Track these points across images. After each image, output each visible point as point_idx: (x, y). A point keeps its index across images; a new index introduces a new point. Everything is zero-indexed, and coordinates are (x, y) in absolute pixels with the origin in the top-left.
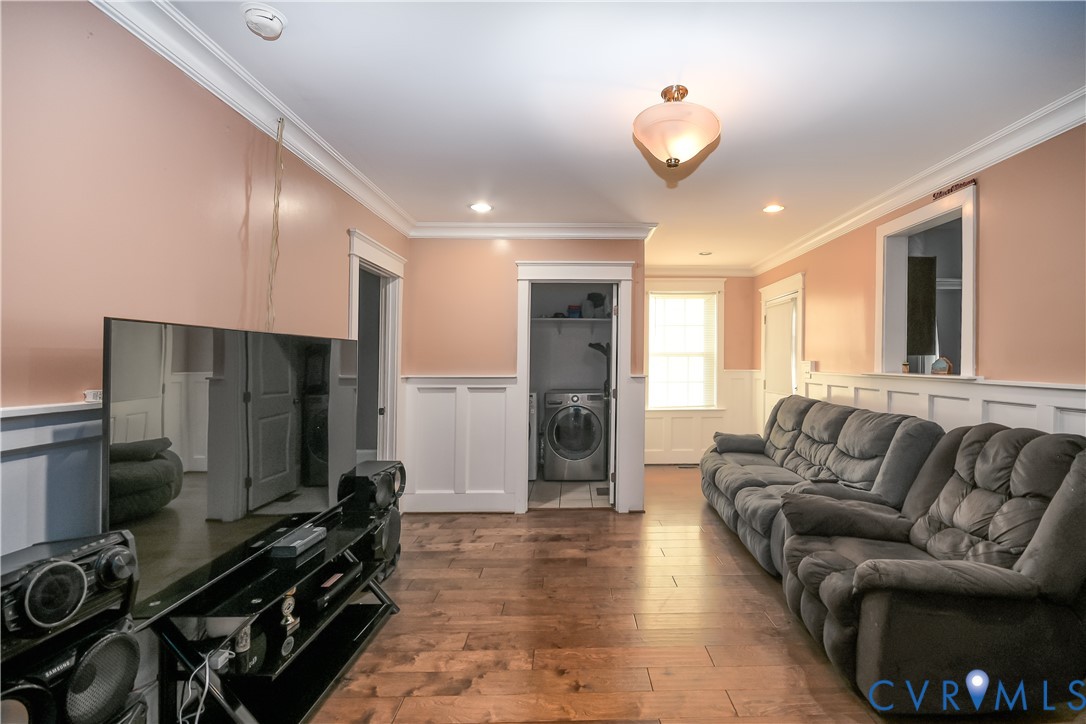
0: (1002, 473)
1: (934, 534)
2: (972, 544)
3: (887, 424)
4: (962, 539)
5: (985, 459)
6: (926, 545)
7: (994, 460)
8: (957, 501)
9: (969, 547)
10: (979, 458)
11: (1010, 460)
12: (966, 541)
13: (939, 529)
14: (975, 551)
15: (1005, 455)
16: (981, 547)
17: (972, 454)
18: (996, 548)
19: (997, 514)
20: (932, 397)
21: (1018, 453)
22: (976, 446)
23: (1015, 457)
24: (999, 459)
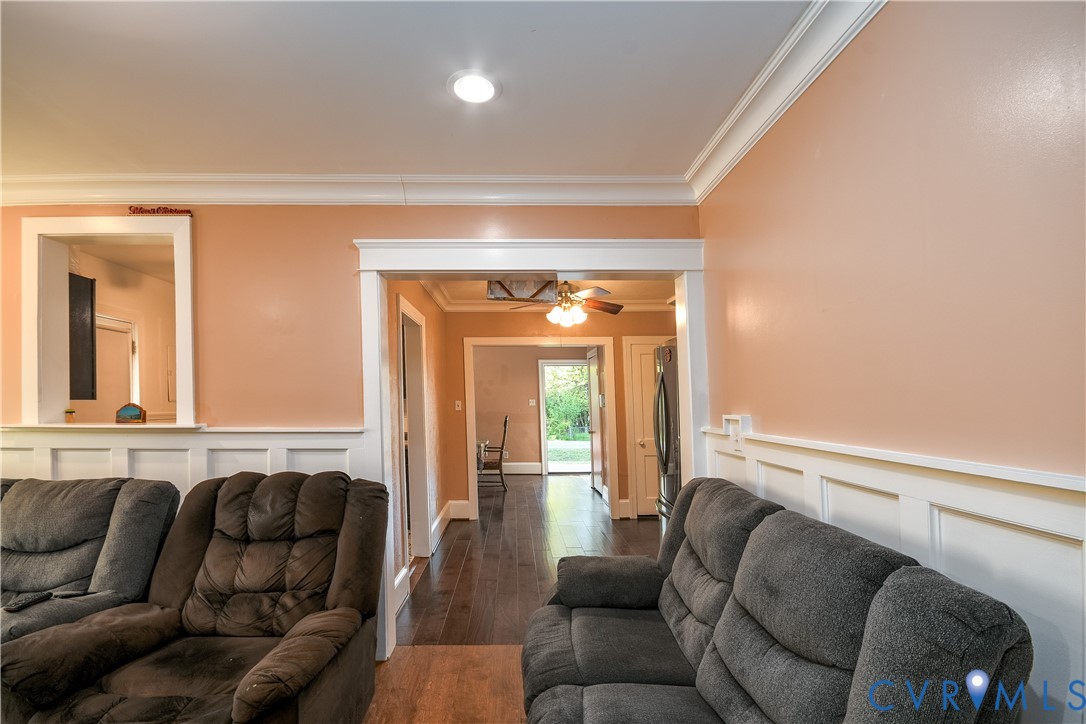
0: (286, 519)
1: (221, 610)
2: (275, 602)
3: (97, 494)
4: (261, 601)
5: (259, 508)
6: (215, 628)
7: (273, 508)
8: (234, 562)
9: (274, 606)
10: (250, 509)
11: (291, 504)
12: (266, 602)
13: (223, 603)
14: (284, 606)
15: (285, 500)
16: (287, 600)
17: (241, 508)
18: (303, 595)
19: (290, 561)
20: (132, 452)
21: (297, 497)
22: (242, 498)
23: (295, 501)
24: (277, 506)
